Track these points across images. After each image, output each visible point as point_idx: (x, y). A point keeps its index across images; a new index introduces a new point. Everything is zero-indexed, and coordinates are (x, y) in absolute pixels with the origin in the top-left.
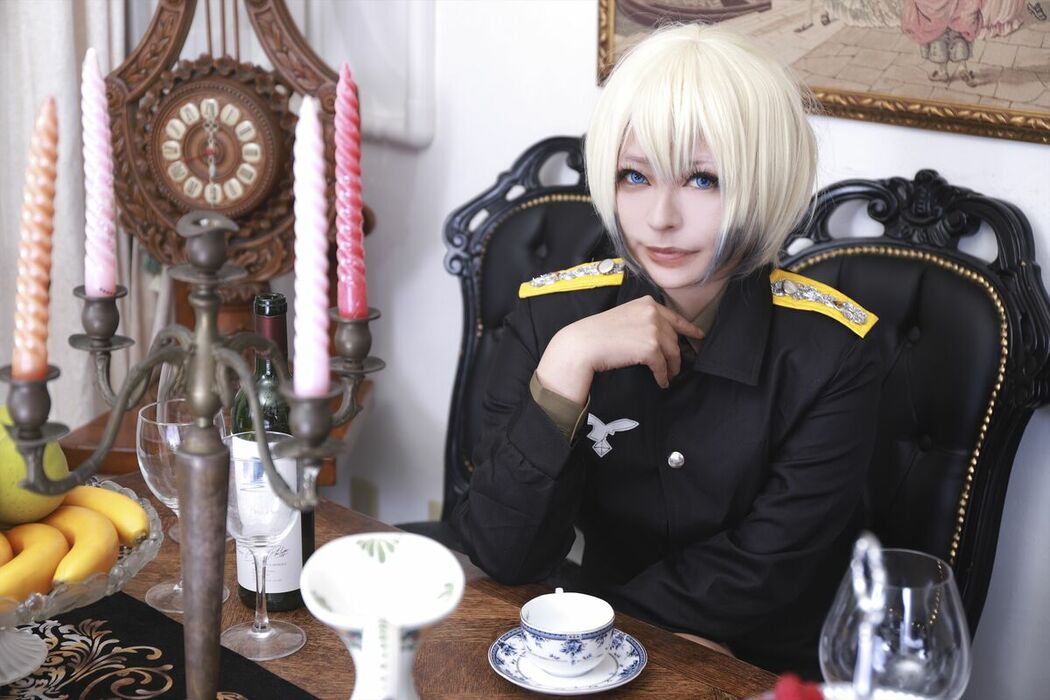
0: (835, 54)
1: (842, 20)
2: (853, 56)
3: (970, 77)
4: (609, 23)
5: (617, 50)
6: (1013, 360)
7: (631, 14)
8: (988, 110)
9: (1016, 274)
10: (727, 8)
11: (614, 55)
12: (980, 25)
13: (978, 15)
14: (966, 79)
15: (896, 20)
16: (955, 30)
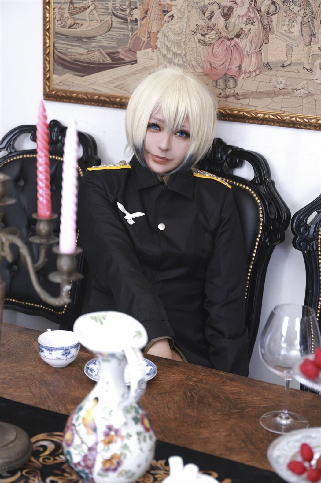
3: (237, 96)
4: (50, 69)
5: (55, 82)
6: (266, 223)
7: (62, 65)
8: (246, 111)
9: (264, 185)
10: (114, 62)
11: (53, 85)
12: (241, 72)
13: (240, 67)
14: (235, 96)
15: (200, 69)
16: (229, 74)
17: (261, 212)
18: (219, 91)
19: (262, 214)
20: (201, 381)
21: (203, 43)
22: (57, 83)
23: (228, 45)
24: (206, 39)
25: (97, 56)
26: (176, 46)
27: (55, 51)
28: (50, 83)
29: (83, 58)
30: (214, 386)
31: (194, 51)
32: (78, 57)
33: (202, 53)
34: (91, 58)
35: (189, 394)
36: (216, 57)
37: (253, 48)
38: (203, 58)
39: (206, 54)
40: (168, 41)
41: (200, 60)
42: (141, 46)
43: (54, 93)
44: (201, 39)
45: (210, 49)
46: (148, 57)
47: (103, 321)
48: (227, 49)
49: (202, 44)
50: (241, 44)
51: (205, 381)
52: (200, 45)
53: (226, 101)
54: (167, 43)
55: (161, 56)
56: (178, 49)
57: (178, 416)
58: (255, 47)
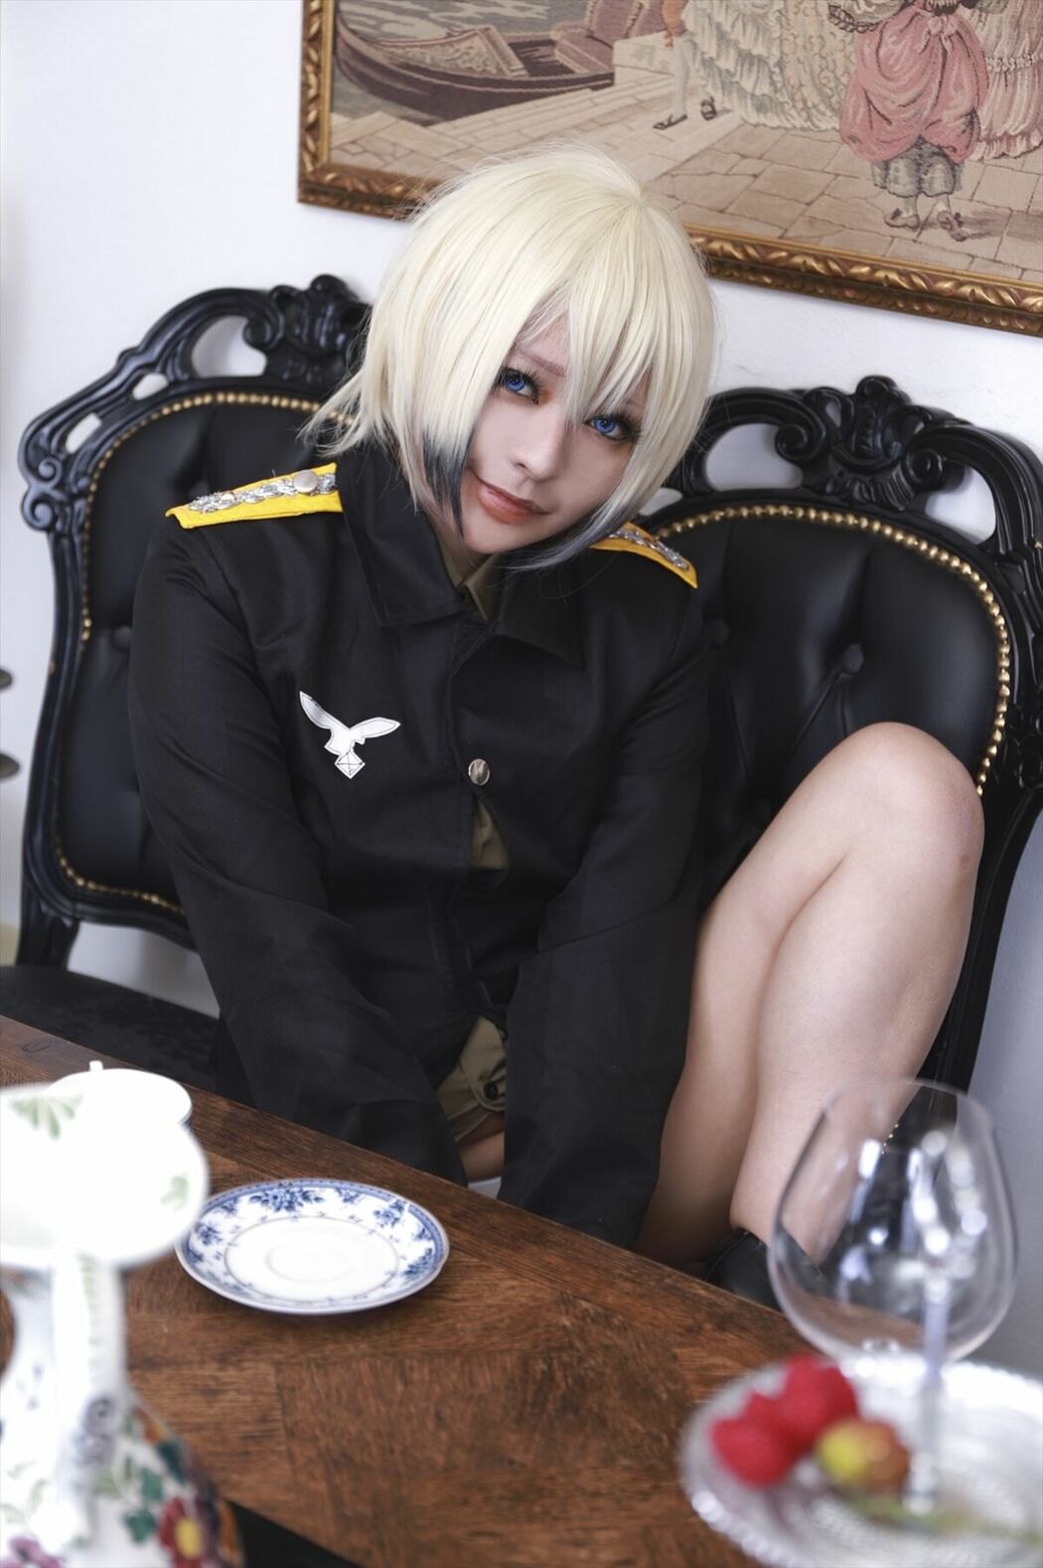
0: (724, 172)
1: (737, 114)
2: (756, 176)
3: (955, 223)
4: (322, 92)
5: (337, 141)
6: (1019, 707)
7: (363, 80)
8: (985, 282)
9: (1025, 562)
10: (534, 79)
11: (330, 149)
12: (975, 136)
13: (972, 118)
14: (949, 226)
15: (831, 117)
16: (932, 141)
17: (1006, 663)
18: (890, 203)
19: (1010, 670)
20: (605, 1317)
21: (844, 21)
22: (345, 144)
23: (934, 31)
24: (855, 7)
25: (479, 55)
26: (750, 28)
27: (342, 30)
28: (319, 143)
29: (432, 58)
30: (647, 1344)
31: (812, 50)
32: (415, 54)
33: (839, 56)
34: (459, 58)
35: (542, 1366)
36: (887, 75)
37: (1022, 47)
38: (843, 75)
39: (853, 64)
40: (724, 7)
41: (832, 85)
42: (629, 22)
43: (330, 177)
44: (839, 7)
45: (869, 45)
46: (651, 64)
47: (64, 1123)
48: (929, 48)
49: (842, 25)
50: (982, 30)
51: (620, 1317)
52: (836, 30)
53: (915, 241)
54: (720, 17)
55: (698, 64)
56: (756, 39)
57: (460, 1456)
58: (1031, 43)
